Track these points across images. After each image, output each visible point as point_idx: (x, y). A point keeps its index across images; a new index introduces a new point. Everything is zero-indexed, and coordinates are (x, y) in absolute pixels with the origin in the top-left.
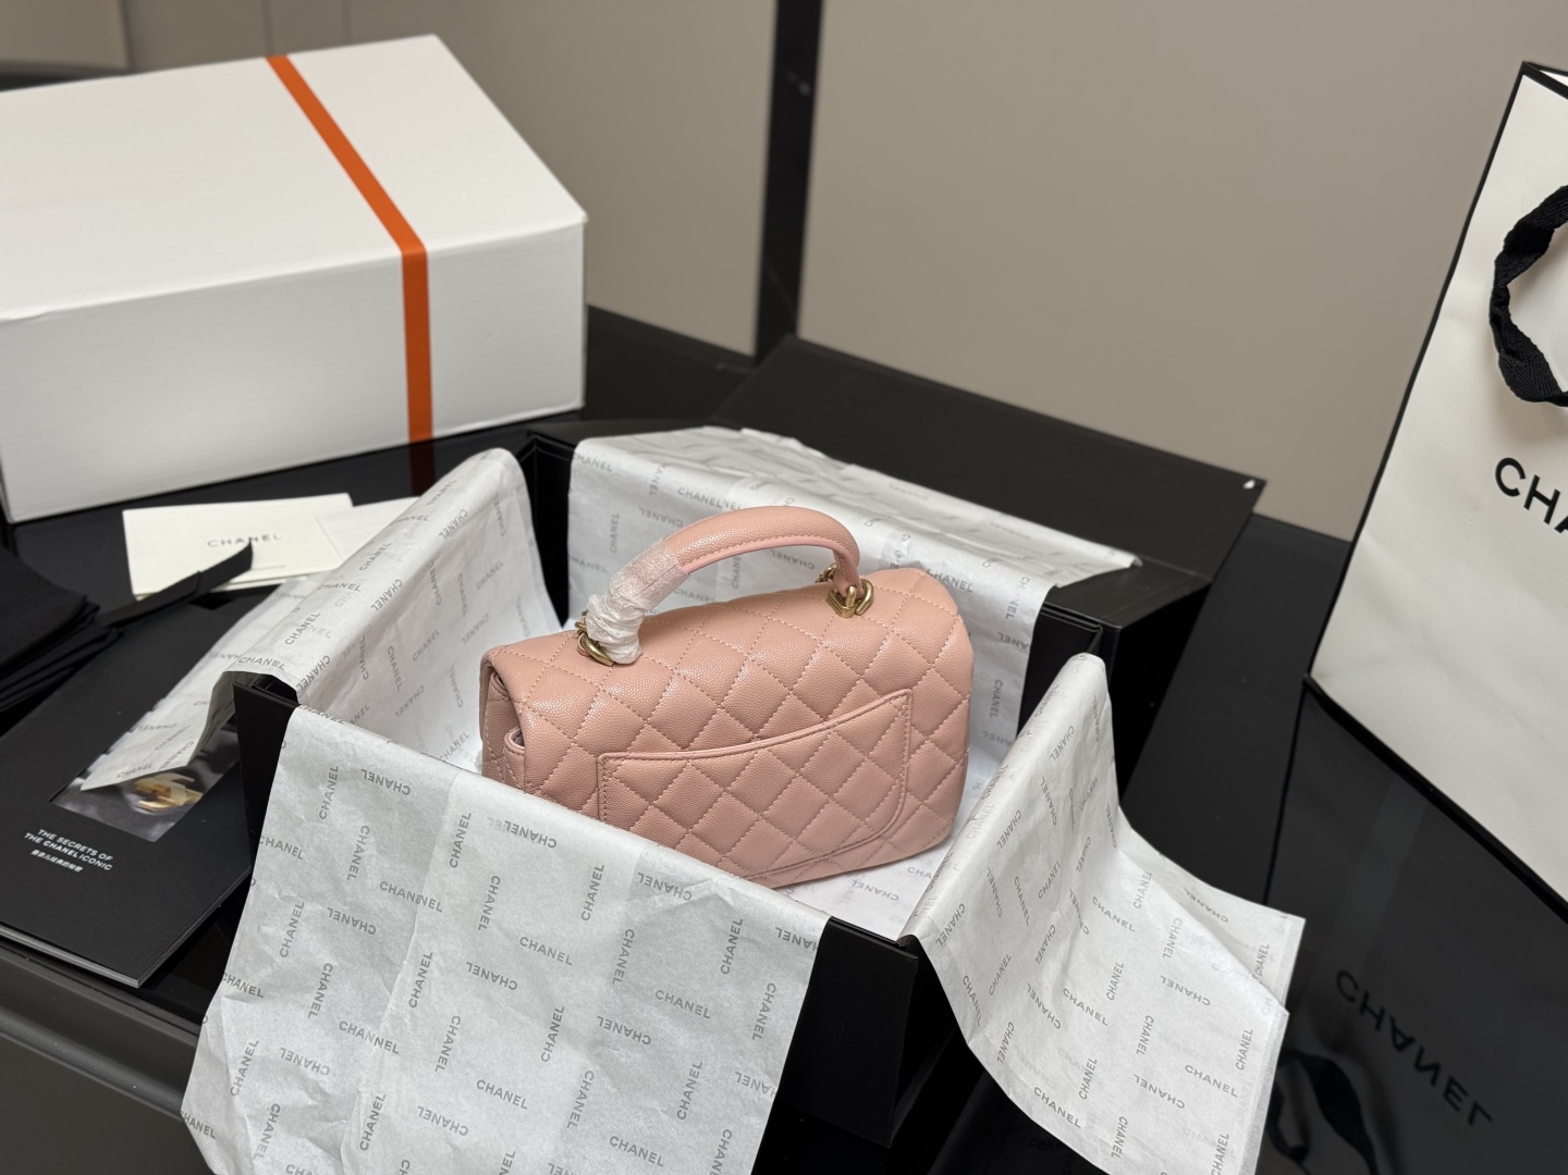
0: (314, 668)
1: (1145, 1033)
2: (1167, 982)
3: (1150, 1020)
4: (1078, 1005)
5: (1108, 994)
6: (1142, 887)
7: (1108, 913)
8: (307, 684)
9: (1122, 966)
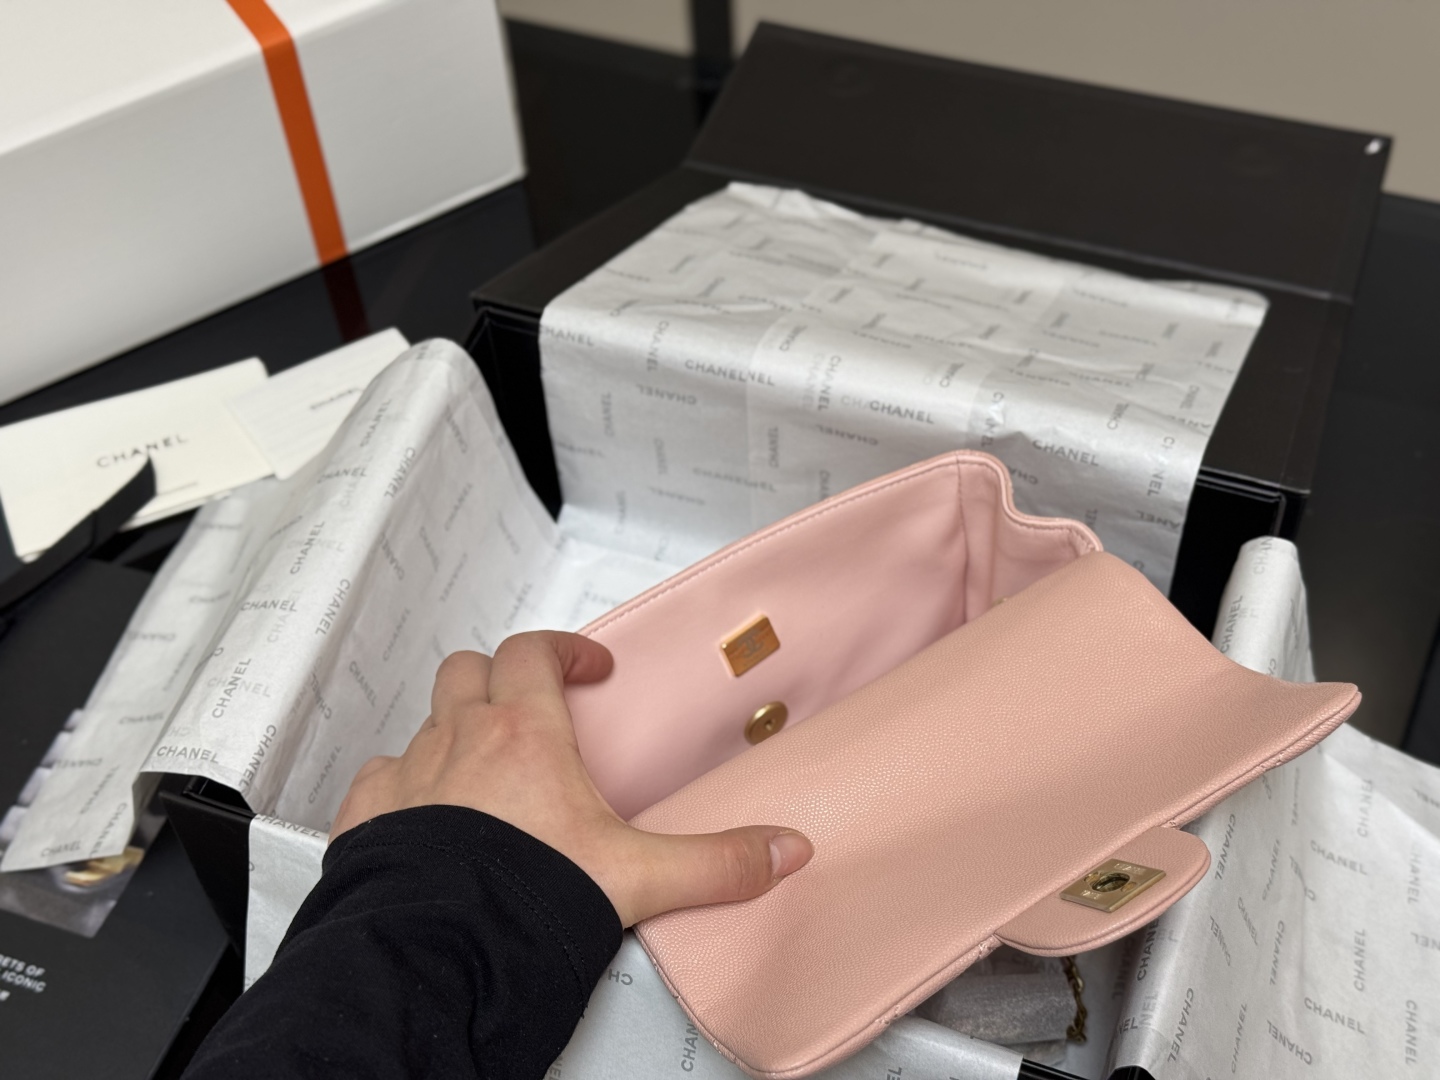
0: (257, 749)
1: (1412, 1029)
2: (1421, 940)
3: (1412, 1006)
4: (1325, 1015)
5: (1355, 983)
6: (1365, 805)
7: (1331, 857)
8: (252, 775)
9: (1363, 934)
